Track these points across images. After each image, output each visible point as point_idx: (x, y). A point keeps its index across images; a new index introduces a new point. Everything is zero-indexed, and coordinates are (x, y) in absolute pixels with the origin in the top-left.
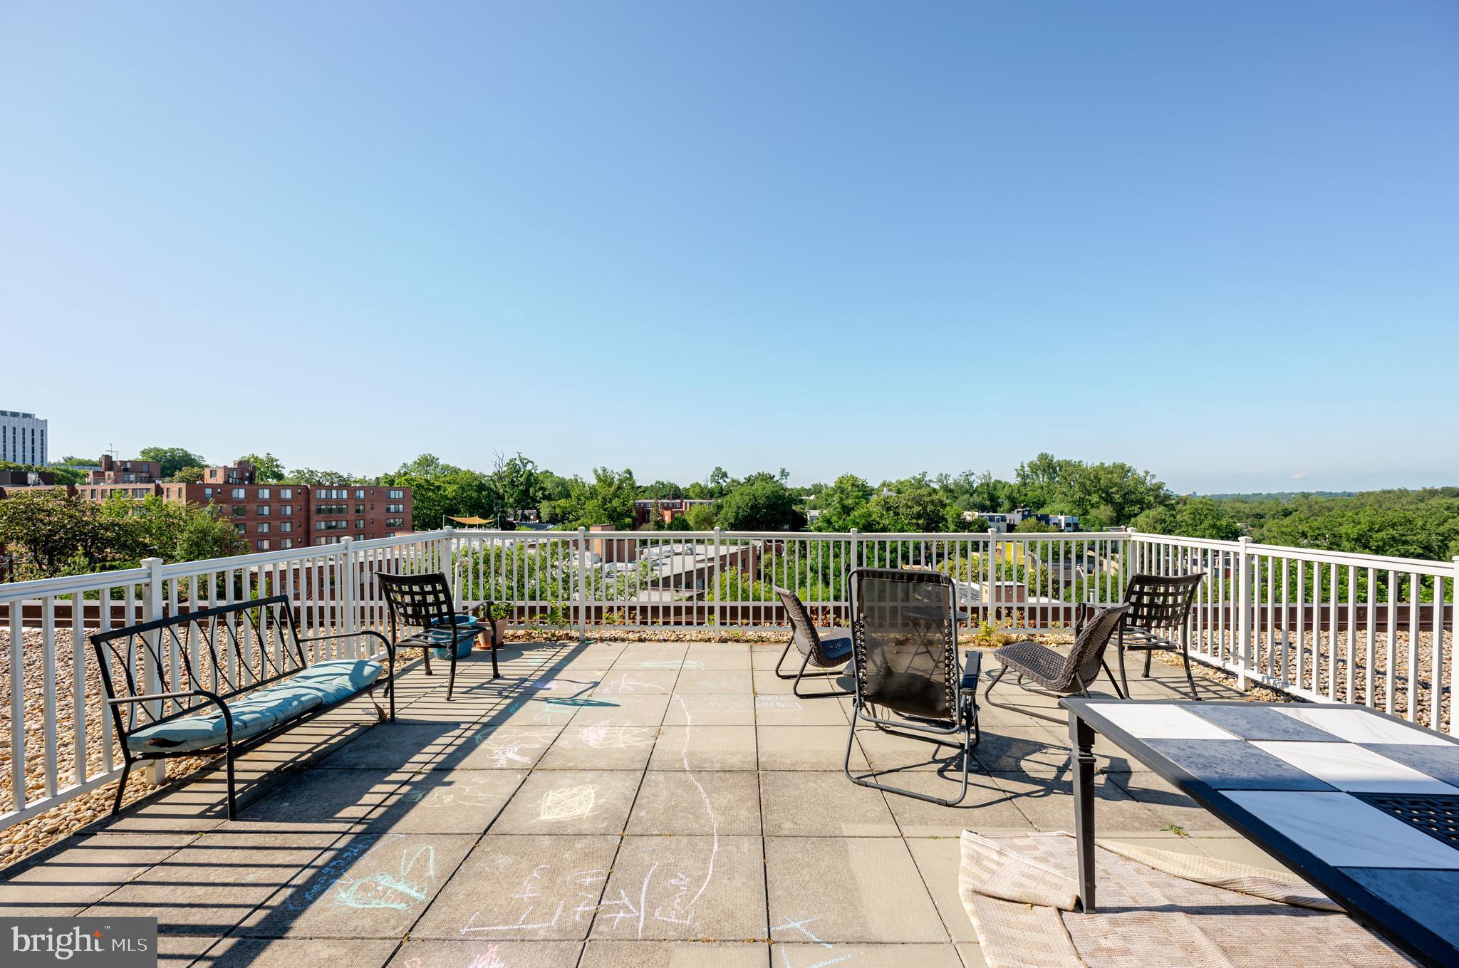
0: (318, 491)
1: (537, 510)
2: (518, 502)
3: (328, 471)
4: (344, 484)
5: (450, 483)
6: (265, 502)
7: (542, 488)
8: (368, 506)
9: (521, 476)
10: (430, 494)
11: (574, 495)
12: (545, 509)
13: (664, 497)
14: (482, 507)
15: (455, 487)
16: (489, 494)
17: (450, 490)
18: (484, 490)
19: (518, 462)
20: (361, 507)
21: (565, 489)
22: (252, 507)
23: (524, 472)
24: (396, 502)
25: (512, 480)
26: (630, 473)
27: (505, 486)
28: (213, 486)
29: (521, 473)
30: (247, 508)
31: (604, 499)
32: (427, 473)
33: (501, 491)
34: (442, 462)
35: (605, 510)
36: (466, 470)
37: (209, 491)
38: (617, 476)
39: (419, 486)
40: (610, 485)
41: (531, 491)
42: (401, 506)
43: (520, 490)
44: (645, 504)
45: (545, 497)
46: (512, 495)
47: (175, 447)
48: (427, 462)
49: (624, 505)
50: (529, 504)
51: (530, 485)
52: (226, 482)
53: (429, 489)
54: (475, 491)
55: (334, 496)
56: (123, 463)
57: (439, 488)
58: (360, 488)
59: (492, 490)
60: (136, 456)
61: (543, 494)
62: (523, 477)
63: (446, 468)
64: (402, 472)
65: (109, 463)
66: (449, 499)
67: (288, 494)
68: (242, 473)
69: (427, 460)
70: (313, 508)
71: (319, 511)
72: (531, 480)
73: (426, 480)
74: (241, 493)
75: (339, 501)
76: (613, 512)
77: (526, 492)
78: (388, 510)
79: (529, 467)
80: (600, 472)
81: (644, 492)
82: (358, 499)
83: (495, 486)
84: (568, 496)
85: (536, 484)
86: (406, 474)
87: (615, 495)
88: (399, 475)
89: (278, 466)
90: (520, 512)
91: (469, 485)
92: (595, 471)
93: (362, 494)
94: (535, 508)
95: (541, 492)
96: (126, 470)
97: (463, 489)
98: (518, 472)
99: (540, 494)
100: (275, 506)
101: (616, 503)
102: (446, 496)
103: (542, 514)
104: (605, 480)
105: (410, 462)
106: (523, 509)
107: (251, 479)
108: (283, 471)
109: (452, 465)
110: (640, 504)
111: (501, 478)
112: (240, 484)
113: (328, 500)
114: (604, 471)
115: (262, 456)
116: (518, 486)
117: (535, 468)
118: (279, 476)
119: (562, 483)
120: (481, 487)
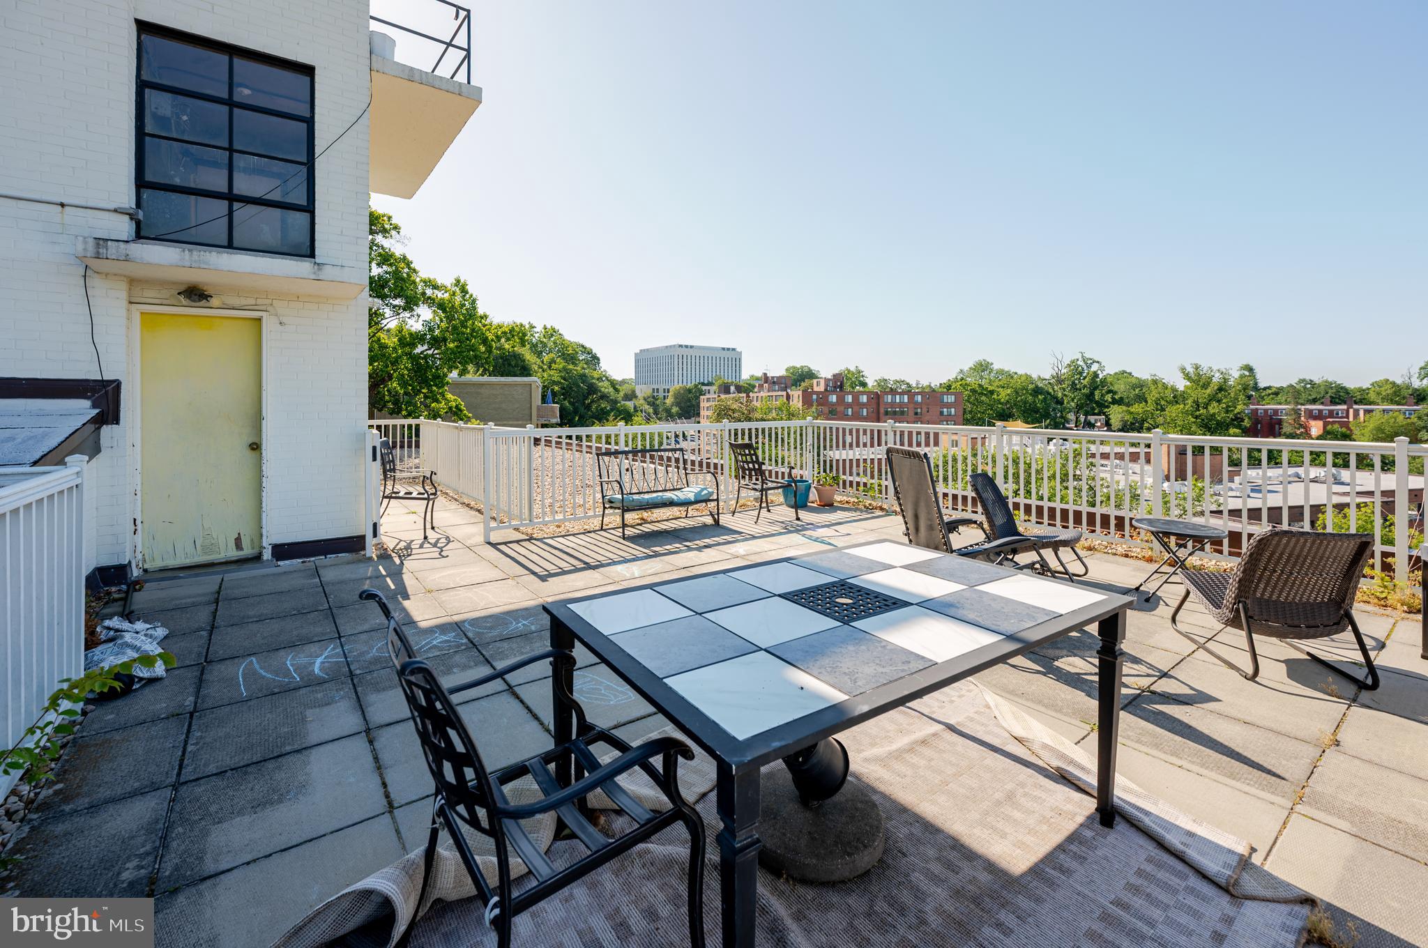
0: (886, 396)
1: (1107, 416)
2: (1079, 408)
3: (898, 379)
4: (909, 392)
5: (1004, 387)
6: (849, 405)
7: (1110, 391)
8: (925, 410)
9: (1085, 378)
10: (983, 398)
11: (1151, 398)
12: (1117, 414)
13: (1314, 401)
14: (1036, 412)
15: (1009, 391)
16: (1045, 399)
17: (1004, 395)
18: (1041, 394)
19: (1081, 363)
20: (919, 410)
21: (1140, 391)
22: (840, 409)
23: (1088, 373)
24: (949, 406)
25: (1073, 383)
26: (1251, 370)
27: (1064, 390)
28: (818, 393)
29: (1085, 375)
30: (838, 410)
31: (1197, 403)
32: (982, 378)
33: (1060, 395)
34: (996, 367)
35: (1196, 417)
36: (1023, 373)
37: (815, 397)
38: (1217, 375)
39: (973, 391)
40: (1205, 386)
41: (1097, 393)
42: (953, 410)
43: (1083, 394)
44: (1276, 411)
45: (1114, 402)
46: (1073, 400)
47: (803, 365)
48: (983, 367)
49: (1227, 412)
50: (1093, 409)
51: (1096, 388)
52: (826, 390)
53: (982, 394)
54: (1031, 394)
55: (898, 400)
56: (773, 378)
57: (992, 392)
58: (918, 393)
59: (1049, 393)
60: (782, 373)
61: (1113, 398)
62: (1087, 380)
63: (1001, 372)
64: (959, 378)
65: (766, 378)
66: (1001, 403)
67: (864, 399)
68: (836, 382)
69: (982, 366)
70: (882, 410)
71: (887, 413)
72: (1096, 383)
73: (980, 386)
74: (833, 398)
75: (901, 404)
76: (1211, 420)
77: (1090, 396)
78: (942, 413)
79: (1095, 367)
80: (1190, 370)
81: (1276, 394)
82: (917, 403)
83: (1053, 389)
84: (1142, 399)
85: (1103, 387)
86: (962, 379)
87: (1213, 398)
88: (956, 380)
89: (863, 376)
90: (1082, 418)
91: (1023, 388)
92: (1183, 370)
93: (919, 398)
94: (1104, 414)
95: (1110, 395)
96: (774, 382)
97: (1017, 393)
98: (1081, 373)
99: (1109, 397)
100: (856, 408)
101: (1214, 408)
102: (999, 400)
103: (1112, 421)
104: (1199, 379)
105: (966, 368)
106: (1086, 414)
107: (841, 387)
108: (867, 380)
109: (1006, 369)
110: (1266, 411)
111: (1060, 381)
112: (833, 392)
113: (893, 404)
114: (1197, 368)
115: (853, 369)
116: (1080, 390)
117: (1102, 369)
118: (864, 384)
119: (1141, 385)
120: (1037, 391)
